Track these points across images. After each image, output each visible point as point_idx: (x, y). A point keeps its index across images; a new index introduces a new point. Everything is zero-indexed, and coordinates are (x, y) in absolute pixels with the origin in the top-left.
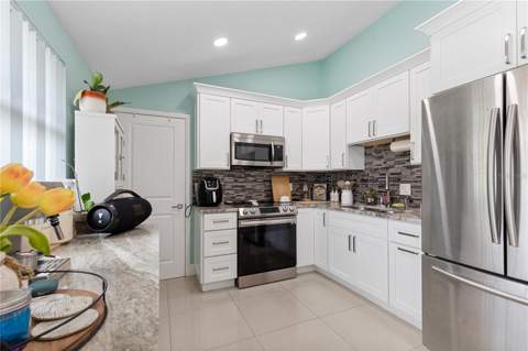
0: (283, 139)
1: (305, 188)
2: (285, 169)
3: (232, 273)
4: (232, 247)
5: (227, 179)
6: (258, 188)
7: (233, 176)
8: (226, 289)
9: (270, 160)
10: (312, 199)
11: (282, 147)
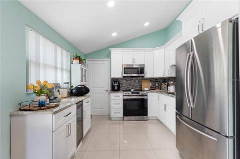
0: (144, 65)
1: (157, 85)
2: (145, 77)
3: (121, 115)
4: (121, 105)
5: (123, 81)
6: (136, 84)
7: (126, 80)
8: (120, 120)
9: (138, 73)
10: (160, 89)
11: (143, 68)
